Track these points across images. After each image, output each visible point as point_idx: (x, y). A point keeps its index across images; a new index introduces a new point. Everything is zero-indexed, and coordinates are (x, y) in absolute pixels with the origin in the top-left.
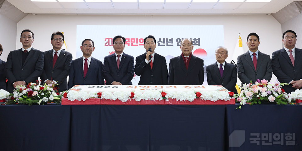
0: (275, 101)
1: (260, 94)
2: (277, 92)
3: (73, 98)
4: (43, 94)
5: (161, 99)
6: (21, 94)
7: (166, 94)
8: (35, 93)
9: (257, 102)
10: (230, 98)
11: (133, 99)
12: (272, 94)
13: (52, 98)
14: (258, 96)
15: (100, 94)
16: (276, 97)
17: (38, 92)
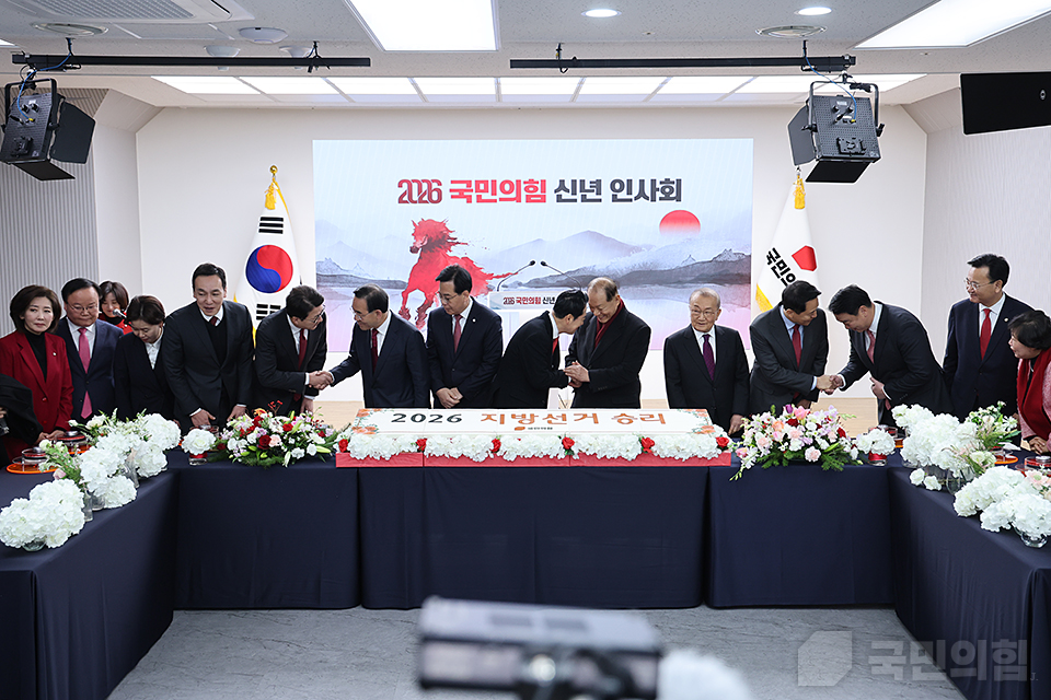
0: (820, 461)
1: (787, 444)
2: (825, 437)
3: (361, 454)
4: (292, 441)
5: (562, 455)
6: (244, 442)
7: (573, 443)
8: (275, 441)
9: (780, 461)
10: (720, 451)
11: (498, 454)
12: (815, 444)
13: (312, 450)
14: (782, 448)
15: (422, 444)
16: (821, 450)
17: (282, 437)
